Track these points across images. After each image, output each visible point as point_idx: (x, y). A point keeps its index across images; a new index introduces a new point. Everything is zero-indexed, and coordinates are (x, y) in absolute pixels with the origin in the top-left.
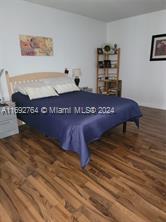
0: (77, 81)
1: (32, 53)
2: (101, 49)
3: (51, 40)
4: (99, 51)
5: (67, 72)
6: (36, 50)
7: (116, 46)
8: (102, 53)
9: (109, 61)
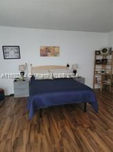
0: (75, 72)
1: (46, 55)
2: (99, 52)
3: (59, 47)
4: (97, 53)
5: (68, 66)
6: (49, 53)
7: (111, 49)
8: (100, 54)
9: (106, 60)
